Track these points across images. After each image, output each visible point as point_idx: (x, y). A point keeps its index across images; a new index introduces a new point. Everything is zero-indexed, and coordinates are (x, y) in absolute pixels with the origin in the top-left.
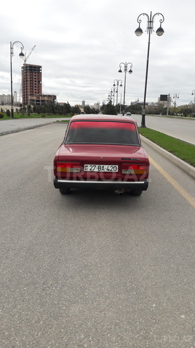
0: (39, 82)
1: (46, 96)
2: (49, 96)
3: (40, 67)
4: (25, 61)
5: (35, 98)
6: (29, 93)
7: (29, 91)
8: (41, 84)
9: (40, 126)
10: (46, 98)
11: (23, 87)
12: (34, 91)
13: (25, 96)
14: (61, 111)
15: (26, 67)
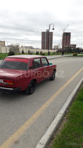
0: (69, 39)
1: (72, 45)
2: (73, 45)
3: (70, 33)
4: (64, 31)
5: (67, 46)
6: (65, 44)
7: (65, 43)
8: (70, 40)
9: (55, 58)
10: (72, 46)
11: (63, 42)
12: (67, 43)
13: (63, 46)
14: (74, 51)
15: (64, 33)
